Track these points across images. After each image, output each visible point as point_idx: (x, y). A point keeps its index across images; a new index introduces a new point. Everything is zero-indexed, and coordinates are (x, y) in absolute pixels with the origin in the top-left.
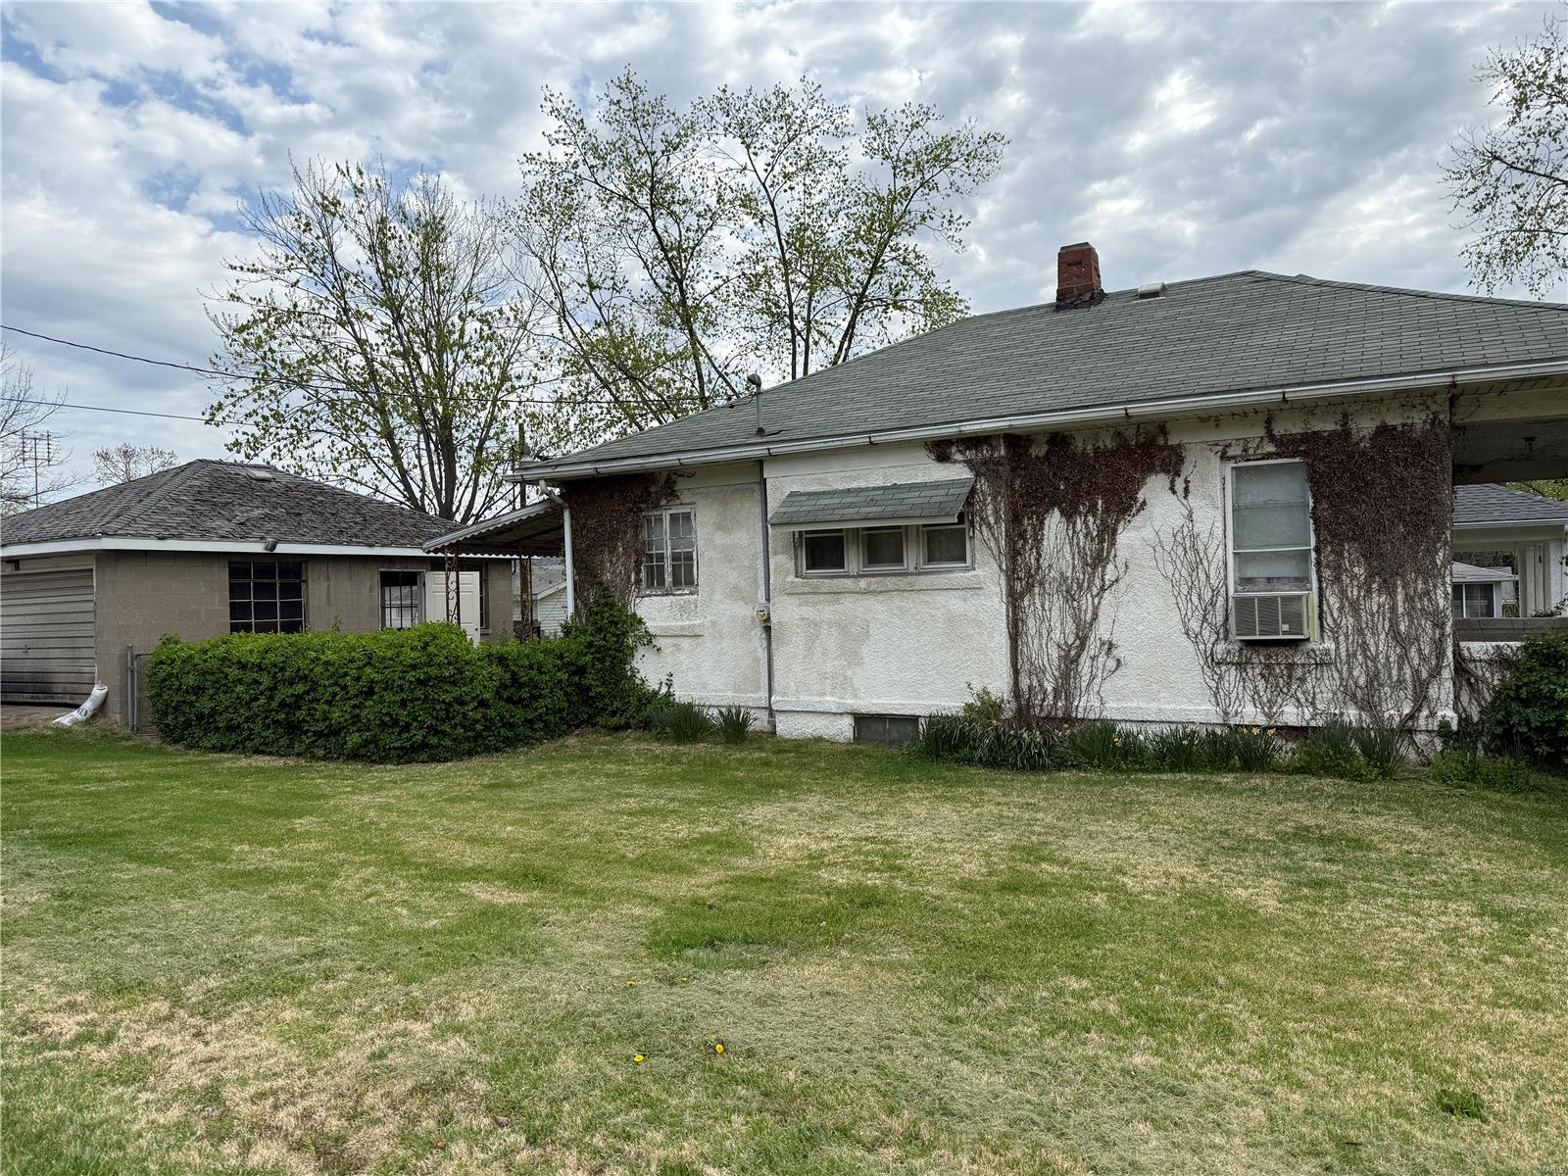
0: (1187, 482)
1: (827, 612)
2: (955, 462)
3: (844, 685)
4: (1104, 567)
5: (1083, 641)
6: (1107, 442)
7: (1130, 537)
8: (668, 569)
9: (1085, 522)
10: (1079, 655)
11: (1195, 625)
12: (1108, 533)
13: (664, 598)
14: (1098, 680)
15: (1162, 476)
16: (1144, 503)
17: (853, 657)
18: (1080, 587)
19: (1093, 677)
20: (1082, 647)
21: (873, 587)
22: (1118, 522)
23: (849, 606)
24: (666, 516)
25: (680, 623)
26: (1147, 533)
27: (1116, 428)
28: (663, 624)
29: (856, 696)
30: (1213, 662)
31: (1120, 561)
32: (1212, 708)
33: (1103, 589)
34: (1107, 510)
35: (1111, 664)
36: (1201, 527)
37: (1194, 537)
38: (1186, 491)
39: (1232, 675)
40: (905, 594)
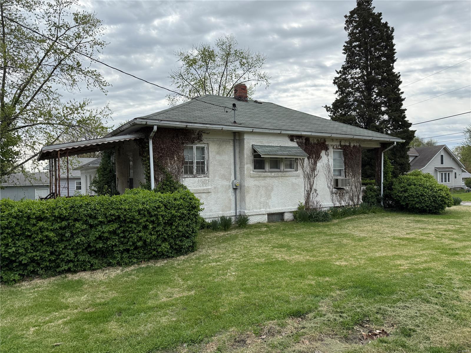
0: (328, 153)
1: (262, 183)
2: (294, 142)
3: (266, 205)
4: (315, 172)
5: (311, 189)
6: (316, 141)
7: (319, 164)
8: (195, 167)
9: (311, 160)
10: (310, 193)
11: (329, 185)
12: (315, 163)
13: (194, 178)
14: (313, 199)
15: (324, 151)
16: (321, 157)
17: (269, 197)
18: (311, 176)
19: (313, 198)
20: (311, 191)
21: (276, 175)
22: (317, 161)
23: (268, 180)
24: (195, 147)
25: (202, 188)
26: (322, 164)
27: (317, 138)
28: (195, 188)
29: (270, 208)
30: (332, 193)
31: (317, 170)
32: (331, 203)
33: (315, 177)
34: (315, 158)
35: (316, 194)
36: (330, 163)
37: (329, 165)
38: (328, 155)
39: (335, 195)
40: (283, 177)
